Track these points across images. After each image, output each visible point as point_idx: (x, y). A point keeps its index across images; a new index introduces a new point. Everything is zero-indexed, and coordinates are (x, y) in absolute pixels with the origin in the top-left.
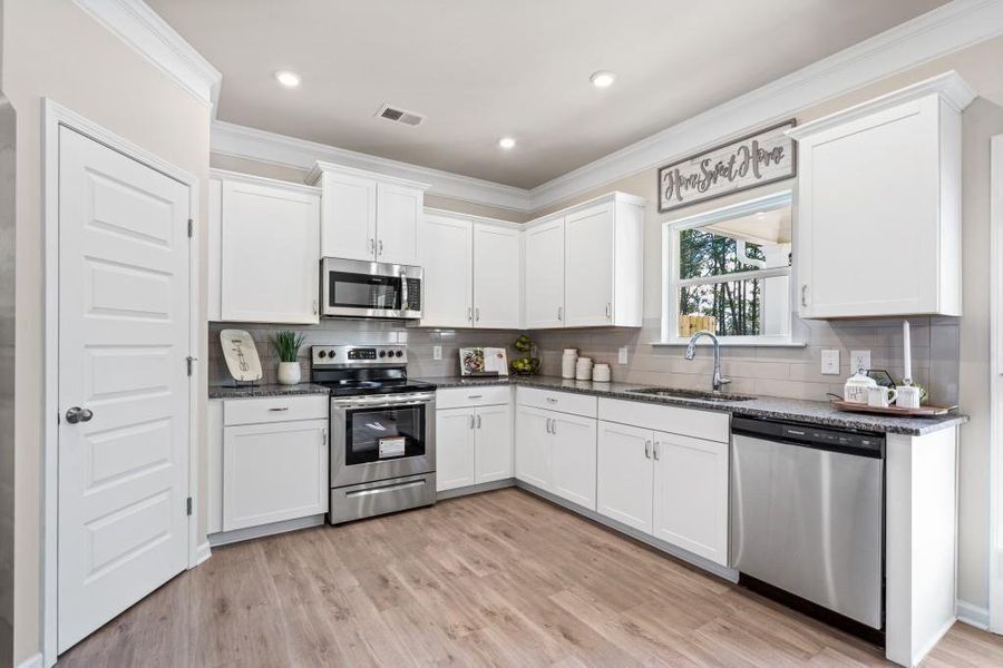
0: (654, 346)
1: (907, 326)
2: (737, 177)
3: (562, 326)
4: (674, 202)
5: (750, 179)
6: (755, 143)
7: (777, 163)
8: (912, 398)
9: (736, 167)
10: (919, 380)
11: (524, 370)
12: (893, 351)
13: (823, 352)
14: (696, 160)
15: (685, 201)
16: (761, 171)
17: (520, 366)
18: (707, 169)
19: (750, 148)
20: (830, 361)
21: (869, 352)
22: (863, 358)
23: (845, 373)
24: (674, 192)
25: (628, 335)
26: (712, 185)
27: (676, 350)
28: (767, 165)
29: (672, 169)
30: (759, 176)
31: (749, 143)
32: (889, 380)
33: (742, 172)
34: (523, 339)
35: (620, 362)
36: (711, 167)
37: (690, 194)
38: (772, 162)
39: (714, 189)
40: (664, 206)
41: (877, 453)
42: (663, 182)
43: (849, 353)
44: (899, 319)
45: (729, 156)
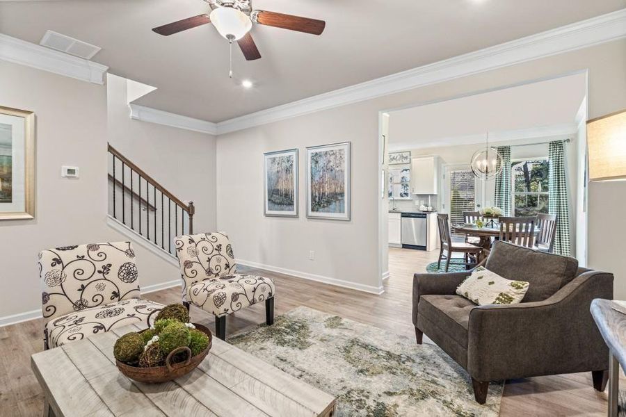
5: (400, 162)
6: (401, 154)
7: (406, 160)
8: (430, 209)
10: (431, 206)
12: (427, 201)
13: (416, 201)
20: (417, 203)
22: (423, 202)
23: (420, 205)
28: (404, 160)
32: (427, 206)
33: (399, 160)
41: (425, 217)
43: (420, 201)
44: (428, 195)
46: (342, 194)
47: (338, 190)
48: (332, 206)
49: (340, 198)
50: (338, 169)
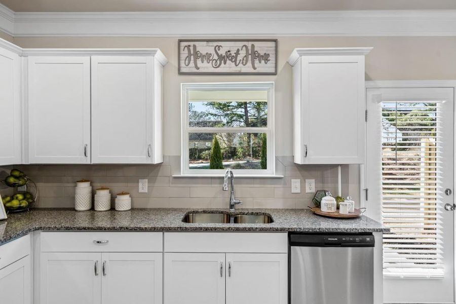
0: (175, 178)
1: (340, 169)
2: (241, 65)
3: (88, 162)
4: (191, 68)
6: (253, 46)
7: (266, 63)
9: (240, 57)
11: (20, 208)
13: (292, 180)
14: (211, 44)
15: (201, 71)
16: (256, 65)
17: (15, 203)
18: (220, 52)
19: (250, 48)
20: (296, 186)
21: (314, 180)
22: (312, 183)
24: (192, 62)
25: (147, 170)
26: (223, 64)
27: (194, 180)
28: (260, 62)
29: (192, 44)
30: (255, 68)
31: (249, 44)
33: (244, 62)
34: (17, 173)
35: (141, 190)
36: (222, 52)
37: (206, 67)
38: (263, 62)
39: (223, 68)
40: (183, 70)
42: (182, 52)
43: (305, 181)
45: (236, 49)
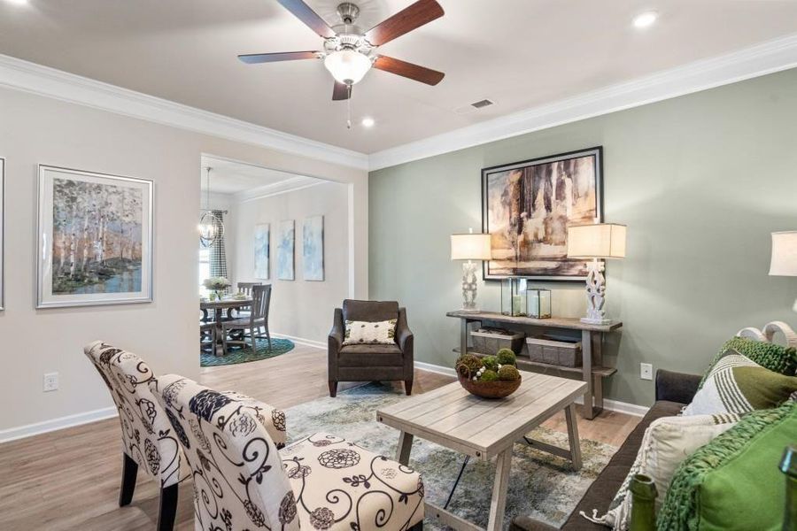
46: (137, 261)
47: (128, 255)
48: (113, 281)
49: (131, 267)
50: (127, 219)
